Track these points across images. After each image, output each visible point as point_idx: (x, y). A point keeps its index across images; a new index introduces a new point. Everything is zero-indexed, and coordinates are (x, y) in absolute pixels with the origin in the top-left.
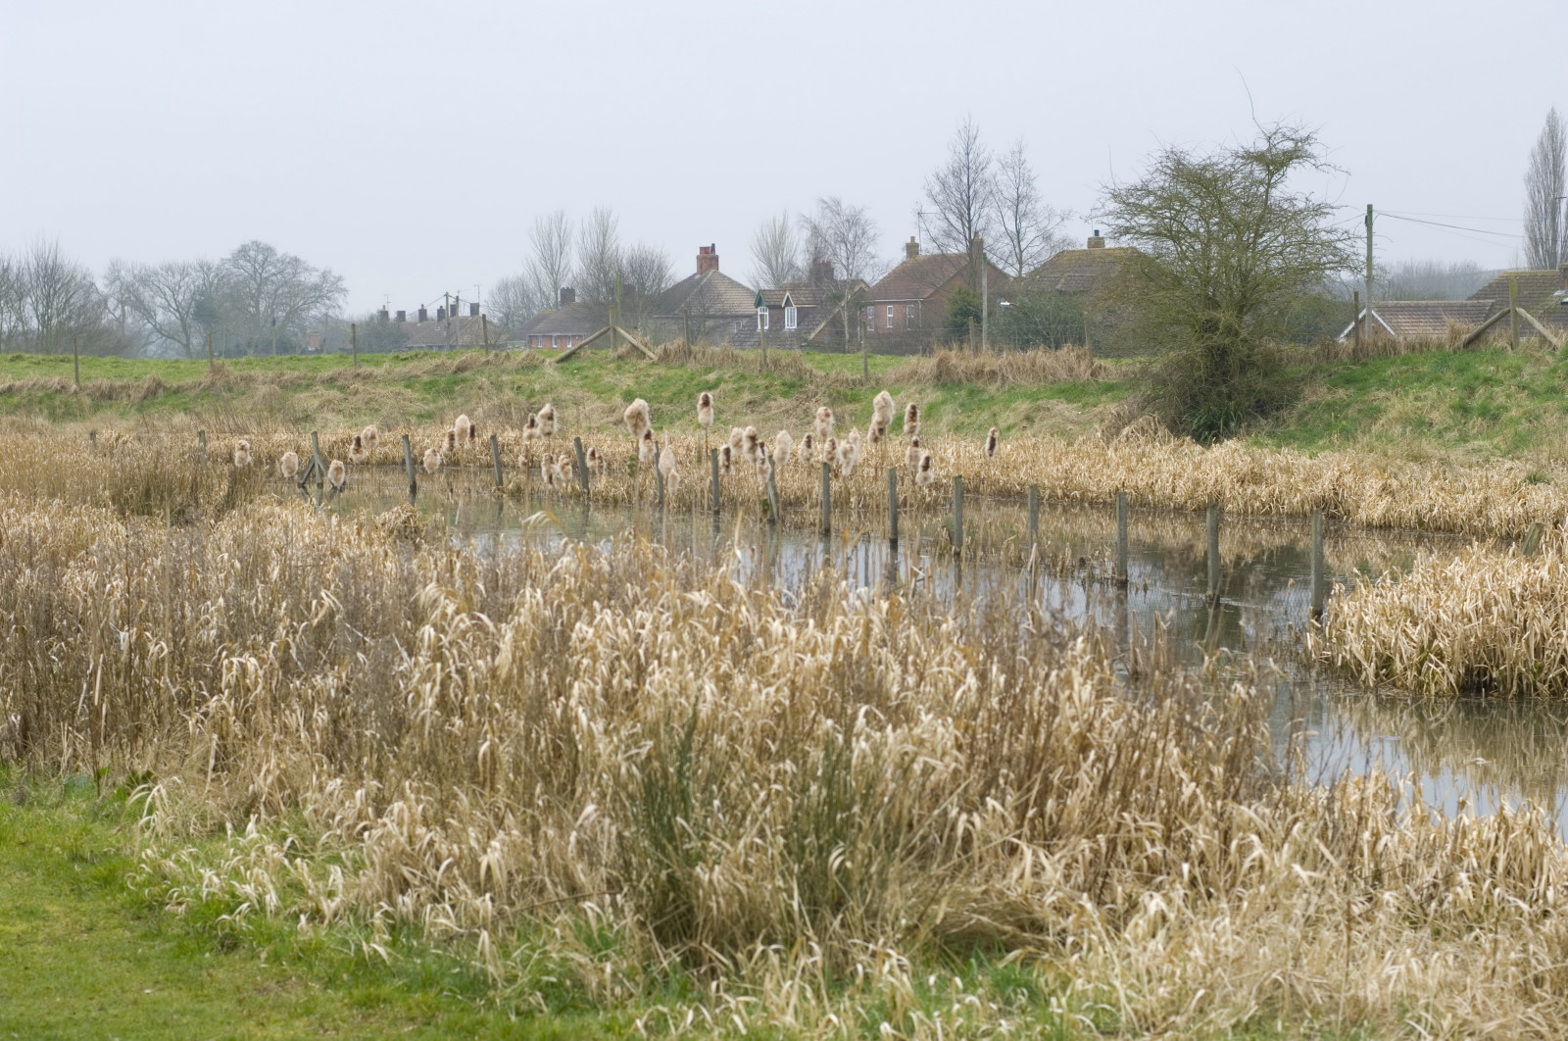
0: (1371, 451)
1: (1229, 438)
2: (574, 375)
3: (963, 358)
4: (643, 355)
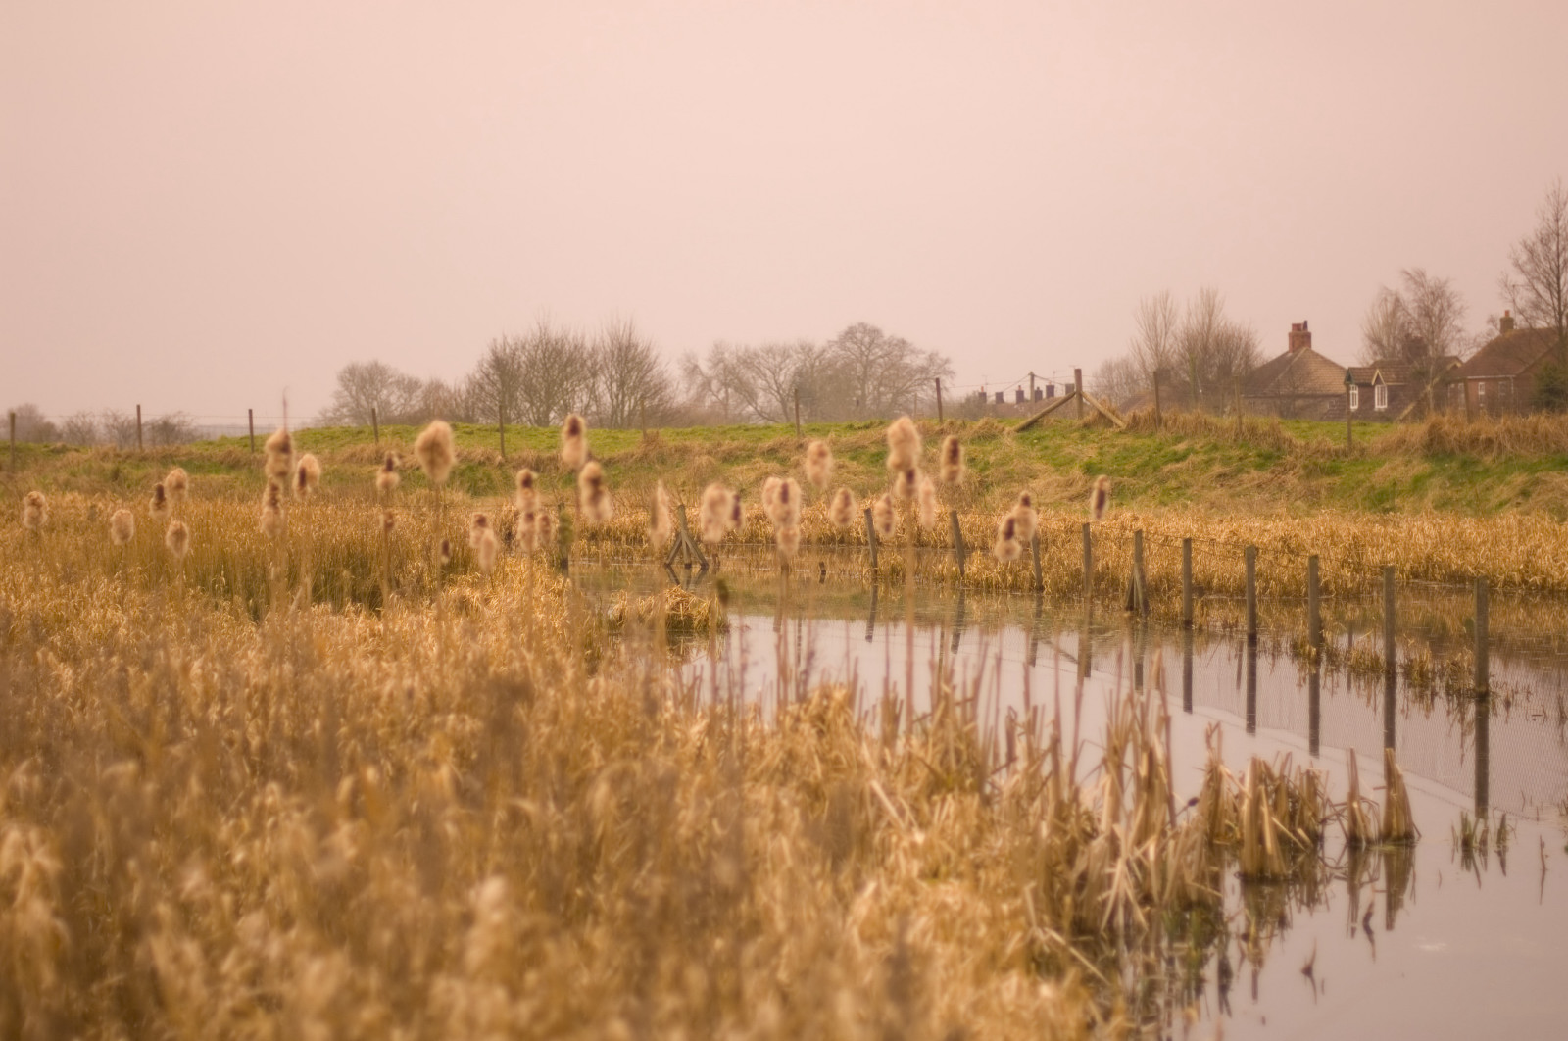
2: (1033, 445)
3: (1456, 425)
4: (1110, 423)
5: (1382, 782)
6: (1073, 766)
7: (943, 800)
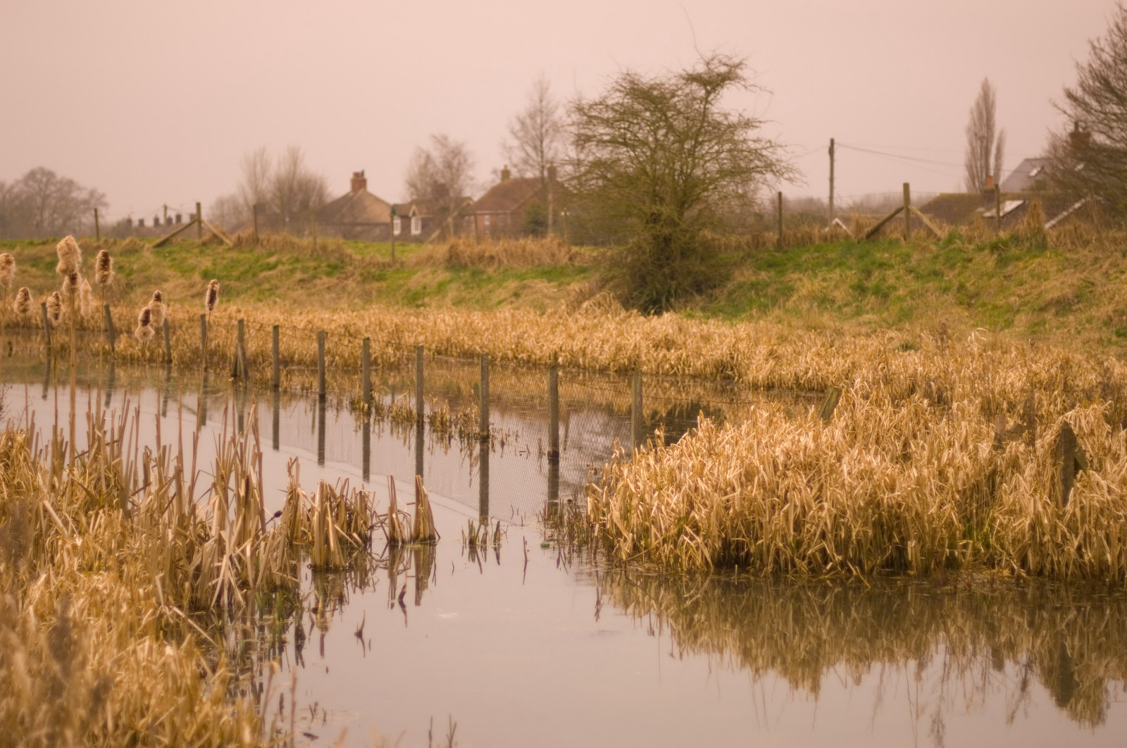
0: (780, 322)
1: (667, 311)
2: (165, 257)
3: (469, 246)
4: (221, 242)
5: (414, 499)
6: (192, 489)
7: (97, 514)
